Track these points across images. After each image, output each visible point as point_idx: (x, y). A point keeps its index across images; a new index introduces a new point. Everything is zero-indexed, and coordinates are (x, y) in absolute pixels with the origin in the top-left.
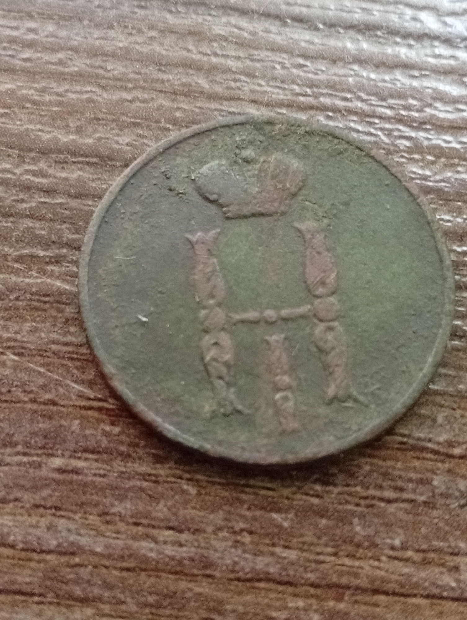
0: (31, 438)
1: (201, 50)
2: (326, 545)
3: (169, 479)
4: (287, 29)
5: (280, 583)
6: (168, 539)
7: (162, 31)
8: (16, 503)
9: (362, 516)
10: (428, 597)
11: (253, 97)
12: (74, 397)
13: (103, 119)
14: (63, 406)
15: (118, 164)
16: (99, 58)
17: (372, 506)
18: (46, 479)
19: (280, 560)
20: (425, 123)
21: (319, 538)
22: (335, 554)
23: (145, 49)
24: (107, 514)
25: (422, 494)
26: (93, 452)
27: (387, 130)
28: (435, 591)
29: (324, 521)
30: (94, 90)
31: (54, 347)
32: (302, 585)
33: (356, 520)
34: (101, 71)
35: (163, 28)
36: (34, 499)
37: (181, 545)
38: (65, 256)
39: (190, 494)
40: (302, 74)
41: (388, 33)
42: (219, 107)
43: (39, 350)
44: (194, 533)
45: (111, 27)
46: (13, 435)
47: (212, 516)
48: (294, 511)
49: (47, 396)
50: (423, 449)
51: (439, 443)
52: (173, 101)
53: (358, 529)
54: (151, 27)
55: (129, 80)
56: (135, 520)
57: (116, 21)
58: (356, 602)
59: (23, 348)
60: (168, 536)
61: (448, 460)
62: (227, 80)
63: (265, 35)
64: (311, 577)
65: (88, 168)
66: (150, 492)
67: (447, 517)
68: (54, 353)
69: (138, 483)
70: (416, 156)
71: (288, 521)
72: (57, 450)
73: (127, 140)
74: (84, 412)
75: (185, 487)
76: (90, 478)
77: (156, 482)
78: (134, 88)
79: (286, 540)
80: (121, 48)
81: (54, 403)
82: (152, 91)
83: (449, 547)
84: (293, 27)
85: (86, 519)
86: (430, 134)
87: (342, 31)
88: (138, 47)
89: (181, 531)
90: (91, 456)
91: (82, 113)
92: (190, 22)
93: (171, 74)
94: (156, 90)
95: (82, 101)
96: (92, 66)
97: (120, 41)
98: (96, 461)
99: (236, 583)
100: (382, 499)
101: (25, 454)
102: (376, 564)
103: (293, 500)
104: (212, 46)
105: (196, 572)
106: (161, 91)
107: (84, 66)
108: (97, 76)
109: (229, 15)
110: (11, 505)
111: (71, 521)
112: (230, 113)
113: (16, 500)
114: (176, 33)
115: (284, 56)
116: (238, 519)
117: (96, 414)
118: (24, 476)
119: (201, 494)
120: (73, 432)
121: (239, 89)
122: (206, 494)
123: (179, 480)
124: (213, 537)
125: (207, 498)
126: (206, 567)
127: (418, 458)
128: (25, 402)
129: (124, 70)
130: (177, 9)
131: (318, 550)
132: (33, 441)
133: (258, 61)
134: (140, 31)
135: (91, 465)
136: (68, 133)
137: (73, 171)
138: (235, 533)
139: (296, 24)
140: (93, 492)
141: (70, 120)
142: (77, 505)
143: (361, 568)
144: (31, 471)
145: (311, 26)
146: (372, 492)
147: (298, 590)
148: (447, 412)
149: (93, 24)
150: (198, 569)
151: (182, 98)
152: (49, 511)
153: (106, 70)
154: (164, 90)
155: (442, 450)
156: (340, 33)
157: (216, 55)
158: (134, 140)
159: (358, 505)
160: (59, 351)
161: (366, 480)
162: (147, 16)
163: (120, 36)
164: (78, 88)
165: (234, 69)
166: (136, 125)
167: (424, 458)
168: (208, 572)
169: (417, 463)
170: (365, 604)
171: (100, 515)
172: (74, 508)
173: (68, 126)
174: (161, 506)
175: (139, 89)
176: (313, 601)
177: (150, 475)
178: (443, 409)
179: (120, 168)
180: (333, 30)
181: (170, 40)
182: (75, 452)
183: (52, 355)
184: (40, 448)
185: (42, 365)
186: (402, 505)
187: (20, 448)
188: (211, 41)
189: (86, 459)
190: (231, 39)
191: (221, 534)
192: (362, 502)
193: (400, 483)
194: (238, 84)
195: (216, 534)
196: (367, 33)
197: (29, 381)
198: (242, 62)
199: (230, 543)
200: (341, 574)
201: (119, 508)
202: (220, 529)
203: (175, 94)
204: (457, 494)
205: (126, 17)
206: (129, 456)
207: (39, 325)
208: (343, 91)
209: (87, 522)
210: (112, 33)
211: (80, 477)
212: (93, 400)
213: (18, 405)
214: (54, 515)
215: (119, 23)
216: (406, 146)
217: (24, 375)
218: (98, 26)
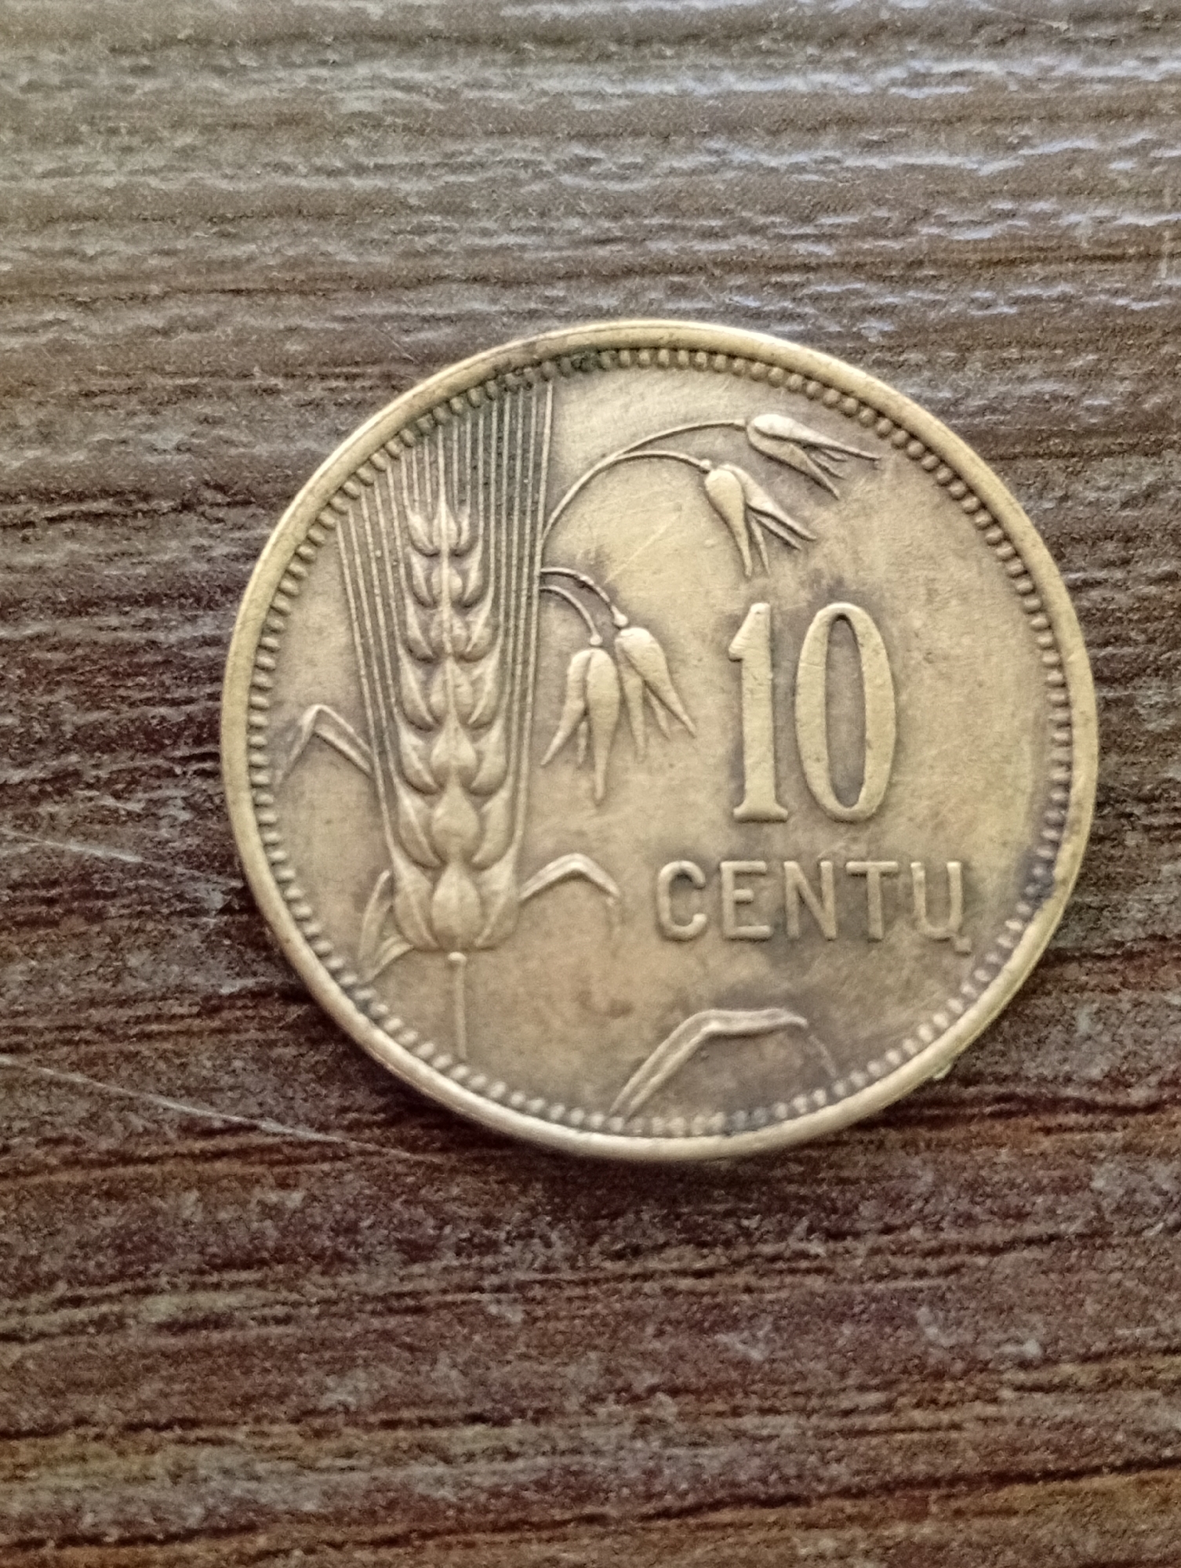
0: (86, 1258)
1: (318, 161)
2: (862, 1388)
3: (449, 1298)
4: (530, 70)
5: (771, 1502)
6: (477, 1447)
7: (207, 129)
8: (81, 1431)
9: (938, 1300)
10: (1128, 1467)
11: (476, 267)
12: (172, 1135)
13: (103, 392)
14: (151, 1160)
15: (165, 505)
16: (61, 228)
17: (955, 1270)
18: (144, 1356)
19: (759, 1446)
20: (920, 264)
21: (843, 1374)
22: (888, 1407)
23: (175, 184)
24: (313, 1412)
25: (1070, 1219)
26: (247, 1266)
27: (830, 297)
28: (1144, 1450)
29: (847, 1329)
30: (63, 316)
31: (97, 1015)
32: (822, 1497)
33: (923, 1313)
34: (70, 264)
35: (209, 120)
36: (126, 1412)
37: (510, 1456)
38: (77, 774)
39: (508, 1325)
40: (587, 184)
41: (787, 37)
42: (393, 309)
43: (62, 1029)
44: (536, 1421)
45: (73, 139)
46: (38, 1259)
47: (571, 1371)
48: (770, 1319)
49: (106, 1144)
50: (1055, 1104)
51: (1092, 1084)
52: (274, 311)
53: (932, 1332)
54: (179, 124)
55: (149, 277)
56: (383, 1416)
57: (85, 121)
58: (959, 1513)
59: (18, 1030)
60: (474, 1440)
61: (1119, 1121)
62: (401, 232)
63: (473, 94)
64: (840, 1472)
65: (88, 528)
66: (408, 1340)
67: (1141, 1263)
68: (99, 1029)
69: (376, 1323)
70: (914, 357)
71: (761, 1345)
72: (156, 1275)
73: (176, 437)
74: (204, 1168)
75: (493, 1309)
76: (254, 1332)
77: (418, 1310)
78: (165, 296)
79: (763, 1396)
80: (108, 192)
81: (126, 1159)
82: (213, 296)
83: (1159, 1335)
84: (544, 61)
85: (264, 1435)
86: (938, 291)
87: (669, 52)
88: (154, 182)
89: (503, 1422)
90: (244, 1276)
91: (46, 386)
92: (276, 94)
93: (254, 240)
94: (223, 292)
95: (37, 352)
96: (45, 254)
97: (107, 173)
98: (261, 1284)
99: (661, 1523)
100: (975, 1249)
101: (77, 1302)
102: (991, 1410)
103: (762, 1291)
104: (346, 147)
105: (558, 1514)
106: (237, 292)
107: (23, 256)
108: (65, 277)
109: (373, 56)
110: (70, 1437)
111: (227, 1449)
112: (425, 319)
113: (81, 1421)
114: (245, 126)
115: (536, 143)
116: (638, 1364)
117: (237, 1167)
118: (86, 1358)
119: (536, 1320)
120: (186, 1223)
121: (433, 251)
122: (547, 1317)
123: (475, 1296)
124: (585, 1419)
125: (552, 1326)
126: (580, 1499)
127: (1048, 1131)
128: (52, 1170)
129: (130, 250)
130: (234, 60)
131: (846, 1403)
132: (92, 1263)
133: (471, 168)
134: (152, 139)
135: (249, 1297)
136: (20, 443)
137: (53, 544)
138: (635, 1399)
139: (549, 53)
140: (268, 1365)
141: (19, 408)
142: (233, 1404)
143: (955, 1426)
144: (102, 1340)
145: (589, 50)
146: (950, 1235)
147: (814, 1511)
148: (1100, 1000)
149: (25, 138)
150: (563, 1506)
151: (295, 301)
152: (167, 1435)
153: (84, 258)
154: (243, 286)
155: (1100, 1098)
156: (664, 57)
157: (360, 170)
158: (193, 435)
159: (921, 1274)
160: (113, 1021)
161: (929, 1208)
162: (158, 93)
163: (103, 159)
164: (21, 319)
165: (413, 201)
166: (190, 392)
167: (1062, 1129)
168: (589, 1509)
169: (1046, 1143)
170: (981, 1513)
171: (296, 1421)
172: (228, 1413)
173: (16, 426)
174: (443, 1368)
175: (181, 296)
176: (856, 1531)
177: (400, 1296)
178: (1087, 995)
179: (172, 516)
180: (646, 51)
181: (232, 147)
182: (201, 1272)
183: (97, 1036)
184: (113, 1279)
185: (76, 1067)
186: (1028, 1254)
187: (61, 1289)
188: (339, 134)
189: (235, 1286)
190: (389, 120)
191: (602, 1411)
192: (932, 1265)
193: (1013, 1200)
194: (431, 240)
195: (590, 1413)
196: (735, 48)
197: (50, 1114)
198: (430, 177)
199: (628, 1429)
200: (911, 1453)
201: (340, 1393)
202: (598, 1399)
203: (273, 291)
204: (1156, 1200)
205: (107, 105)
206: (339, 1257)
207: (48, 966)
208: (700, 212)
209: (268, 1443)
210: (78, 155)
211: (228, 1335)
212: (221, 1132)
213: (37, 1180)
214: (182, 1441)
215: (92, 123)
216: (884, 334)
217: (34, 1099)
218: (40, 140)
